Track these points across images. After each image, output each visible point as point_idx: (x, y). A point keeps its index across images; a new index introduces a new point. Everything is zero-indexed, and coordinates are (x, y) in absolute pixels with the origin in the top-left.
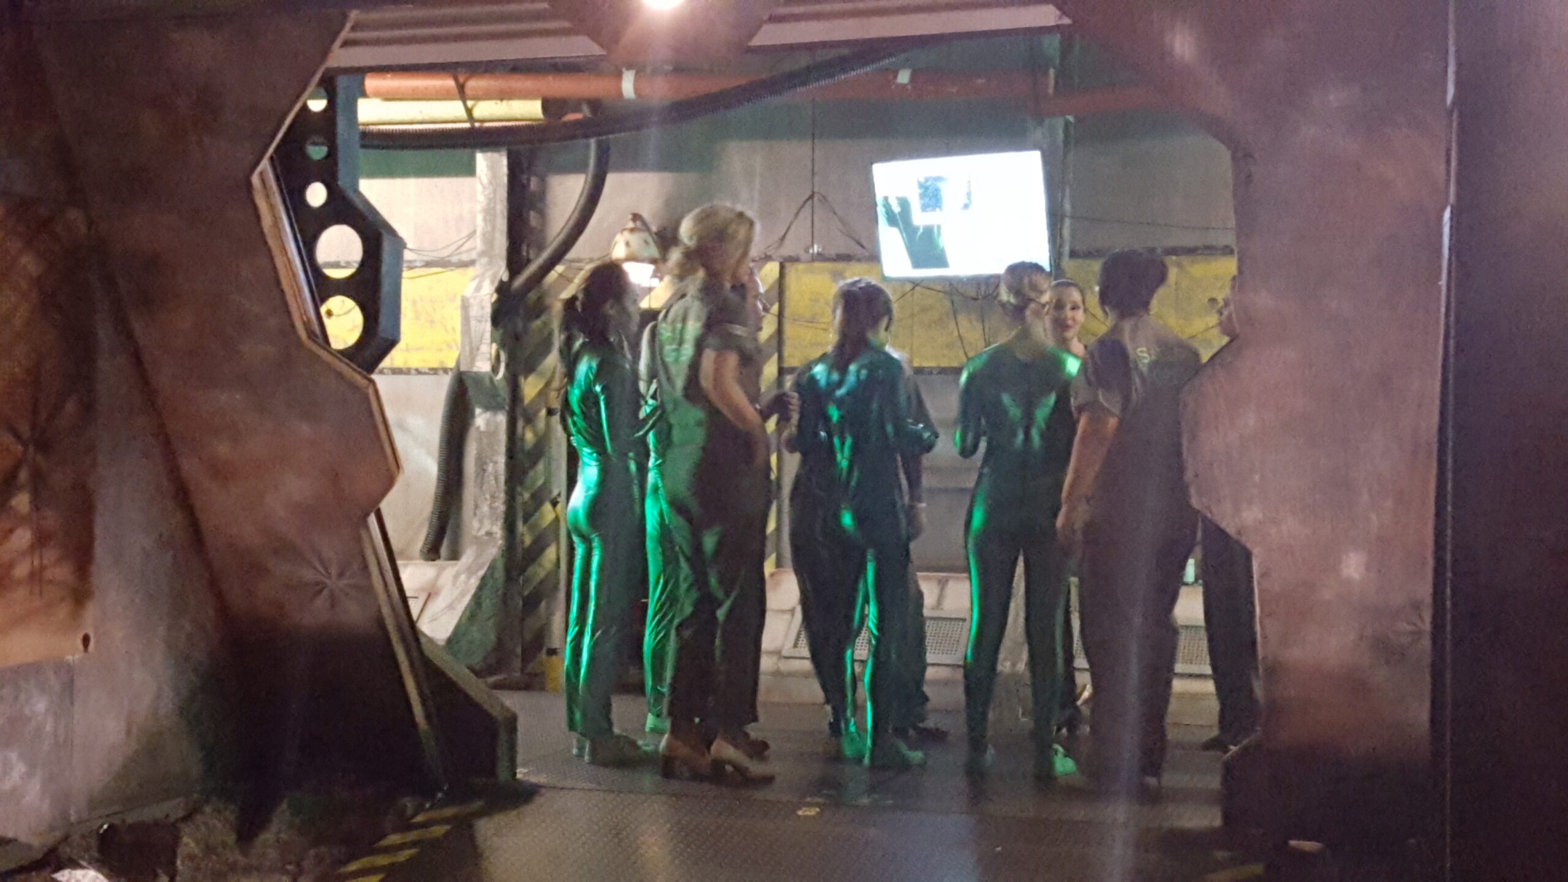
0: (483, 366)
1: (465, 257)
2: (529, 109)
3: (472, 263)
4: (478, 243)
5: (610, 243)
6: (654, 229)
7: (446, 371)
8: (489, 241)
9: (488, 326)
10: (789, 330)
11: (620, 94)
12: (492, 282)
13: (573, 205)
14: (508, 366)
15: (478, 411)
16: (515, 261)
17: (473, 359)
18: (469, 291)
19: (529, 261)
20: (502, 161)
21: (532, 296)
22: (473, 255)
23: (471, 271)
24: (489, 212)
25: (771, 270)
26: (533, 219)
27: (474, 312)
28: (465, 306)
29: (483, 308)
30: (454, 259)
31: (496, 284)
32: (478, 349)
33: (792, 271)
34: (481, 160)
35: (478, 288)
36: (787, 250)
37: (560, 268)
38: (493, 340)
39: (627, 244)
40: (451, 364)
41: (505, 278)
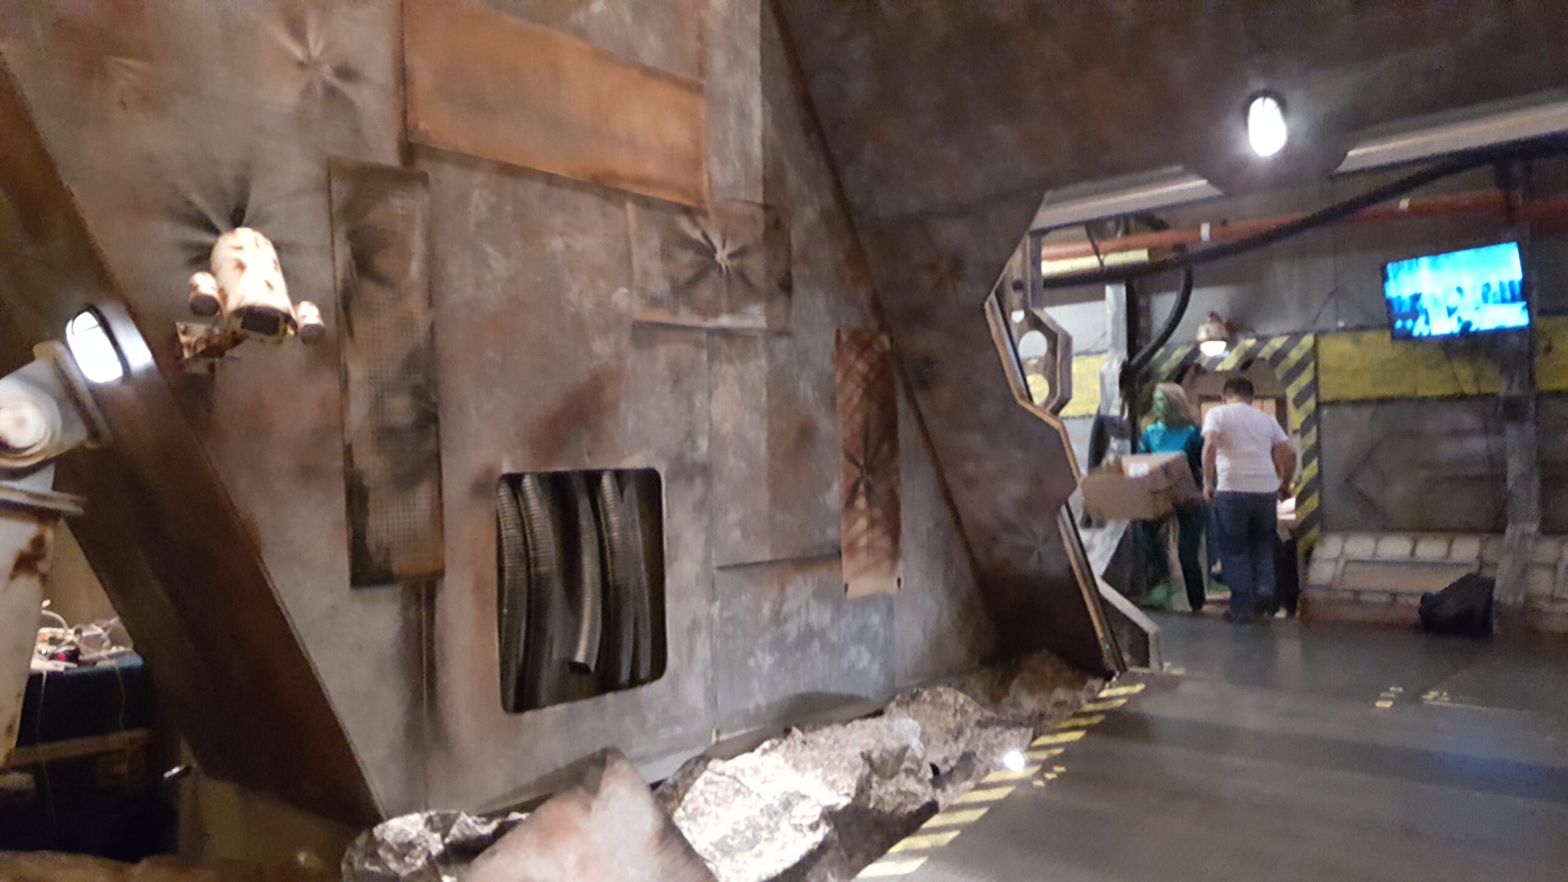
0: (1115, 412)
1: (1100, 348)
2: (1140, 256)
3: (1104, 351)
4: (1109, 339)
5: (1196, 331)
6: (1225, 321)
7: (1091, 416)
8: (1115, 338)
9: (1117, 388)
10: (1322, 378)
11: (1200, 239)
12: (1119, 362)
13: (1168, 313)
14: (1130, 411)
15: (1112, 439)
16: (1132, 348)
17: (1108, 409)
18: (1104, 367)
19: (1140, 348)
20: (1123, 290)
21: (1145, 368)
22: (1106, 346)
23: (1104, 356)
24: (1115, 321)
25: (1308, 341)
26: (1142, 323)
27: (1108, 380)
28: (1102, 377)
29: (1113, 377)
30: (1093, 350)
31: (1121, 362)
32: (1111, 402)
33: (1323, 342)
34: (1109, 290)
35: (1110, 366)
36: (1319, 326)
37: (1161, 350)
38: (1121, 395)
39: (1208, 331)
40: (1094, 412)
41: (1127, 359)
